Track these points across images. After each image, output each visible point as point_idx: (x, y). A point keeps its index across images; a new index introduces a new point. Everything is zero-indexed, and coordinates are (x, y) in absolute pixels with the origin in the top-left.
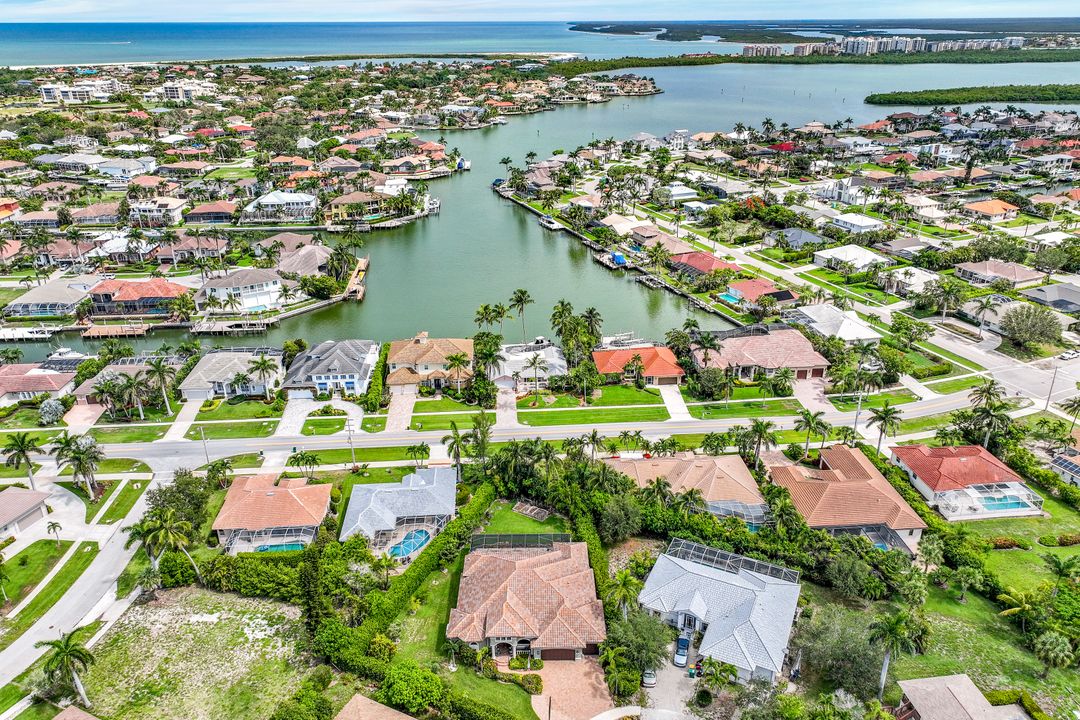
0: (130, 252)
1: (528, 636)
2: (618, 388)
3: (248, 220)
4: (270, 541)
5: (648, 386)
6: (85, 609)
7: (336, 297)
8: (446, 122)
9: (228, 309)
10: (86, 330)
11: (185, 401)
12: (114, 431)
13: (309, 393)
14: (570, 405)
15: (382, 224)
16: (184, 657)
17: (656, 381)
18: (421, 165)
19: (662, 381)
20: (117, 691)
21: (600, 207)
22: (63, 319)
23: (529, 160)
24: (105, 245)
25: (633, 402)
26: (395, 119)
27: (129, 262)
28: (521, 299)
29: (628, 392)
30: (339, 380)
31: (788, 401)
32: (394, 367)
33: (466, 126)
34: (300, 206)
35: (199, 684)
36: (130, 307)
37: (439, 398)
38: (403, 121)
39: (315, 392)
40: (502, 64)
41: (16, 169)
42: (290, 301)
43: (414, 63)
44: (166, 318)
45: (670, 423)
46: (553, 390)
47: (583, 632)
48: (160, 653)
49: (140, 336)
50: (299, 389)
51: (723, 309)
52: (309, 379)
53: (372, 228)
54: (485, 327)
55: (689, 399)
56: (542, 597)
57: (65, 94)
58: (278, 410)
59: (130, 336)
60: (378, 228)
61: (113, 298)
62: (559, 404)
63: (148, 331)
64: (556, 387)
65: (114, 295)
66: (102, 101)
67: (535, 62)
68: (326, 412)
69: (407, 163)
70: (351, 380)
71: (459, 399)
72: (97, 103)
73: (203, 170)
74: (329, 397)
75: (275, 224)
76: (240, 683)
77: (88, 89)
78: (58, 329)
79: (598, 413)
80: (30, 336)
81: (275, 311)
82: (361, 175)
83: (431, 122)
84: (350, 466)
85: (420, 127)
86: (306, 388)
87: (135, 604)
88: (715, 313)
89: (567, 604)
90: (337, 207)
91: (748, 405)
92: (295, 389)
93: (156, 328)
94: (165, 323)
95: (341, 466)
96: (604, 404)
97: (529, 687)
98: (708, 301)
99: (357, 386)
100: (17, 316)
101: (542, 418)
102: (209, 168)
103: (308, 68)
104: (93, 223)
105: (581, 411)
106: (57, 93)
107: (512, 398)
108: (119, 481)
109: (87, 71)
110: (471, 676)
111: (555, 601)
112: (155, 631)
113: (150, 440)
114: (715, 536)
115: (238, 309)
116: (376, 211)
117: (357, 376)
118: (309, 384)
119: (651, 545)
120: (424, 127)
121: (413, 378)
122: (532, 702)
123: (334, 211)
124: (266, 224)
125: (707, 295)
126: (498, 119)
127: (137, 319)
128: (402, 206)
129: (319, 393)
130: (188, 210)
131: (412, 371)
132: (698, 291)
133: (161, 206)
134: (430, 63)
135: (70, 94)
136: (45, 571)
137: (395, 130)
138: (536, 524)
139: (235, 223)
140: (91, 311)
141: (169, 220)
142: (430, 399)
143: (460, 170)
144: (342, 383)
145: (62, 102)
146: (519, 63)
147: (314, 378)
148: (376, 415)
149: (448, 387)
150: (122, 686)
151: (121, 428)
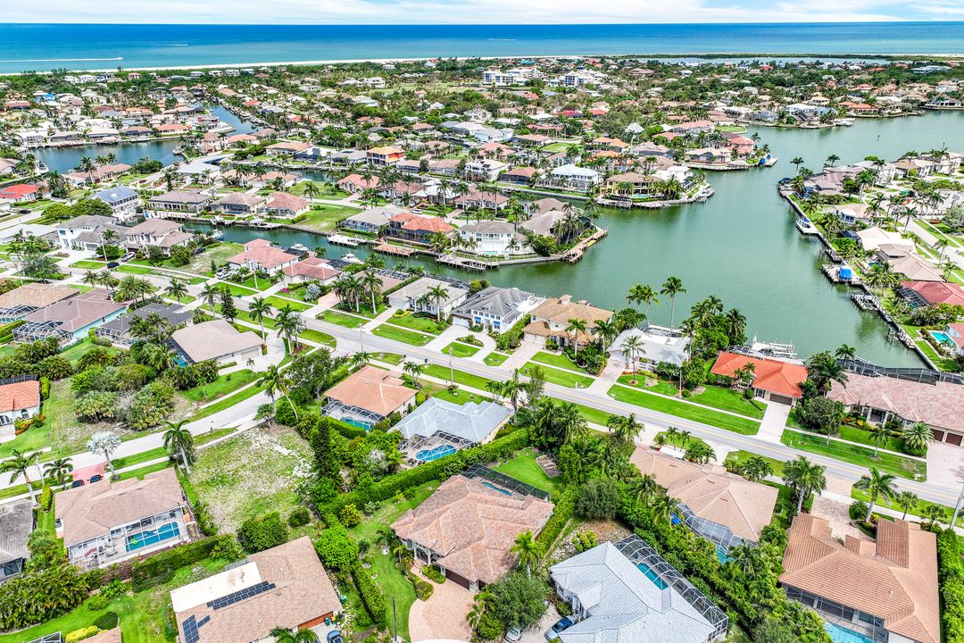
0: (440, 196)
1: (438, 551)
2: (725, 391)
3: (541, 185)
4: (356, 417)
5: (757, 399)
6: (235, 418)
7: (554, 257)
8: (785, 120)
9: (469, 249)
10: (377, 245)
11: (390, 306)
12: (337, 316)
13: (466, 323)
14: (666, 393)
15: (643, 204)
16: (253, 469)
17: (767, 396)
18: (722, 157)
19: (774, 398)
20: (208, 472)
21: (864, 218)
22: (370, 235)
23: (830, 163)
24: (428, 189)
25: (729, 409)
26: (736, 114)
27: (438, 204)
28: (673, 286)
29: (731, 398)
30: (489, 318)
31: (913, 461)
32: (534, 319)
33: (805, 125)
34: (583, 179)
35: (246, 489)
36: (410, 235)
37: (559, 353)
38: (743, 116)
39: (471, 324)
40: (899, 65)
41: (426, 129)
42: (515, 252)
43: (801, 63)
44: (428, 247)
45: (753, 439)
46: (659, 375)
47: (481, 570)
48: (244, 460)
49: (406, 256)
50: (461, 317)
51: (926, 348)
52: (469, 312)
53: (633, 206)
54: (634, 305)
55: (792, 424)
56: (470, 528)
57: (498, 78)
58: (440, 329)
59: (401, 255)
60: (638, 207)
61: (402, 226)
62: (657, 388)
63: (412, 254)
64: (664, 373)
65: (403, 224)
66: (520, 84)
67: (941, 64)
68: (469, 340)
69: (708, 153)
70: (497, 321)
71: (573, 359)
72: (517, 86)
73: (542, 143)
74: (480, 329)
75: (560, 191)
76: (265, 498)
77: (513, 75)
78: (364, 241)
79: (686, 407)
80: (346, 242)
81: (502, 257)
82: (649, 159)
83: (769, 119)
84: (449, 383)
85: (757, 123)
86: (465, 318)
87: (259, 426)
88: (915, 350)
89: (483, 542)
90: (611, 183)
91: (857, 450)
92: (458, 316)
93: (420, 253)
94: (426, 251)
95: (442, 382)
96: (699, 402)
97: (421, 591)
98: (914, 336)
99: (501, 326)
100: (348, 228)
101: (631, 395)
102: (547, 142)
103: (696, 64)
104: (440, 173)
105: (673, 401)
106: (493, 77)
107: (618, 372)
108: (313, 348)
109: (527, 62)
110: (391, 564)
111: (477, 535)
112: (255, 446)
113: (351, 327)
114: (676, 549)
115: (477, 250)
116: (645, 192)
117: (502, 318)
118: (468, 315)
119: (622, 534)
120: (761, 123)
121: (545, 332)
122: (414, 605)
123: (609, 186)
124: (552, 190)
125: (918, 331)
126: (844, 121)
127: (409, 244)
128: (670, 190)
129: (474, 324)
130: (505, 171)
131: (546, 325)
132: (910, 323)
133: (485, 166)
134: (818, 63)
135: (501, 78)
136: (235, 388)
137: (729, 124)
138: (542, 477)
139: (531, 186)
140: (388, 233)
141: (487, 177)
142: (552, 353)
143: (761, 165)
144: (492, 321)
145: (494, 84)
146: (919, 65)
147: (472, 311)
148: (503, 353)
149: (570, 347)
150: (212, 470)
151: (342, 314)
